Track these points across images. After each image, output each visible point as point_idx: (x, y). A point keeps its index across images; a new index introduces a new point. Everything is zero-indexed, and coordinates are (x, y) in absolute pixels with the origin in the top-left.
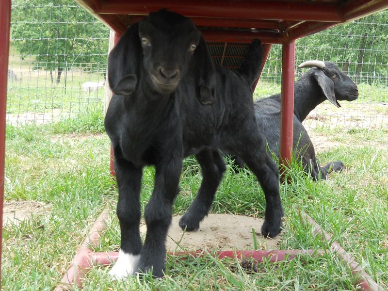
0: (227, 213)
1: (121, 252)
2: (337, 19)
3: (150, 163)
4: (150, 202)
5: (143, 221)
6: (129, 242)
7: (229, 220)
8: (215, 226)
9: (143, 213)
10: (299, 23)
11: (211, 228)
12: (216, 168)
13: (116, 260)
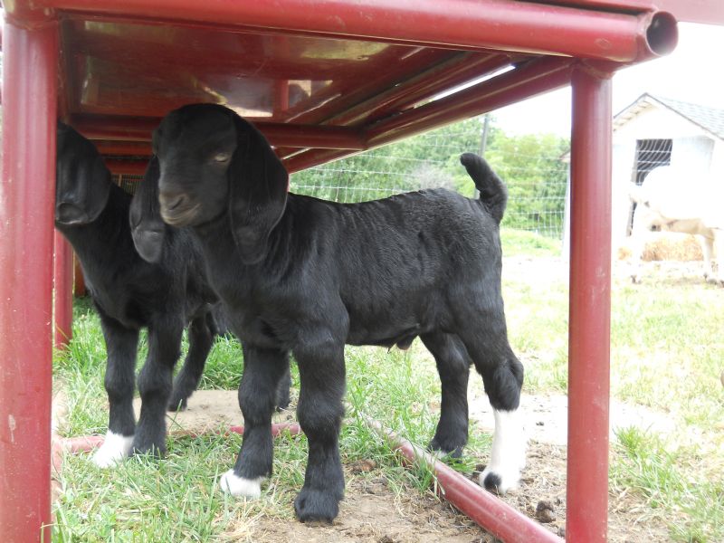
0: (215, 388)
1: (109, 433)
2: (358, 147)
3: (143, 323)
4: (144, 369)
5: (137, 393)
6: (120, 420)
7: (220, 396)
8: (205, 404)
9: (136, 386)
10: (302, 151)
11: (201, 406)
12: (208, 330)
13: (98, 445)
